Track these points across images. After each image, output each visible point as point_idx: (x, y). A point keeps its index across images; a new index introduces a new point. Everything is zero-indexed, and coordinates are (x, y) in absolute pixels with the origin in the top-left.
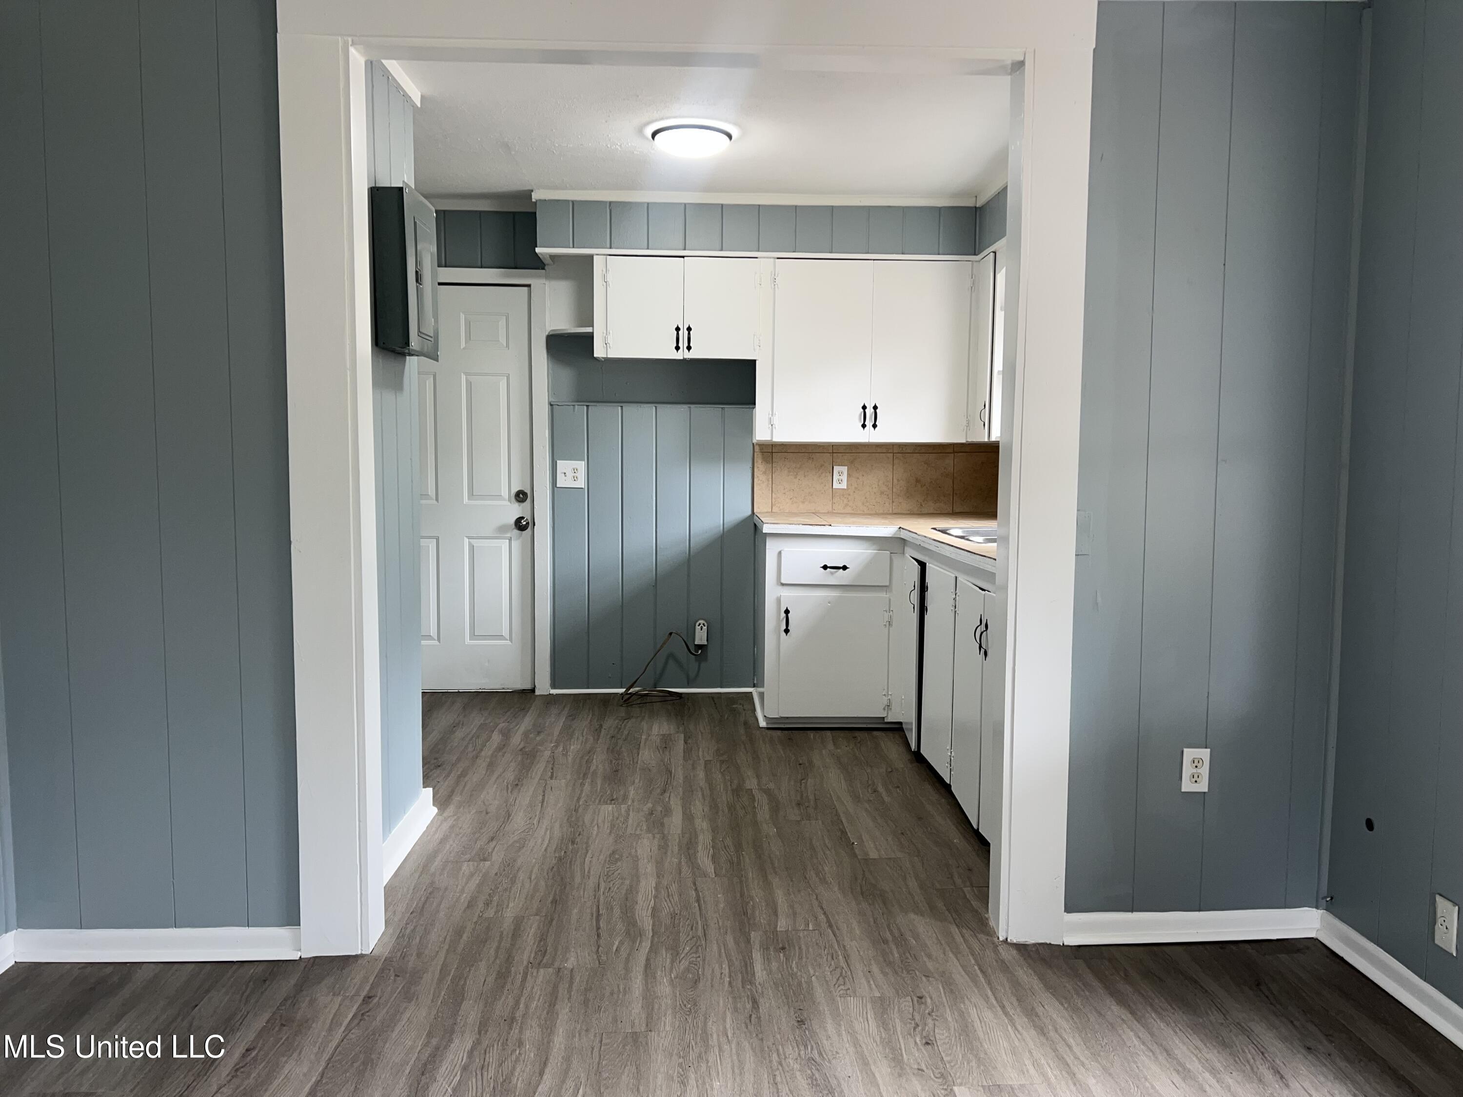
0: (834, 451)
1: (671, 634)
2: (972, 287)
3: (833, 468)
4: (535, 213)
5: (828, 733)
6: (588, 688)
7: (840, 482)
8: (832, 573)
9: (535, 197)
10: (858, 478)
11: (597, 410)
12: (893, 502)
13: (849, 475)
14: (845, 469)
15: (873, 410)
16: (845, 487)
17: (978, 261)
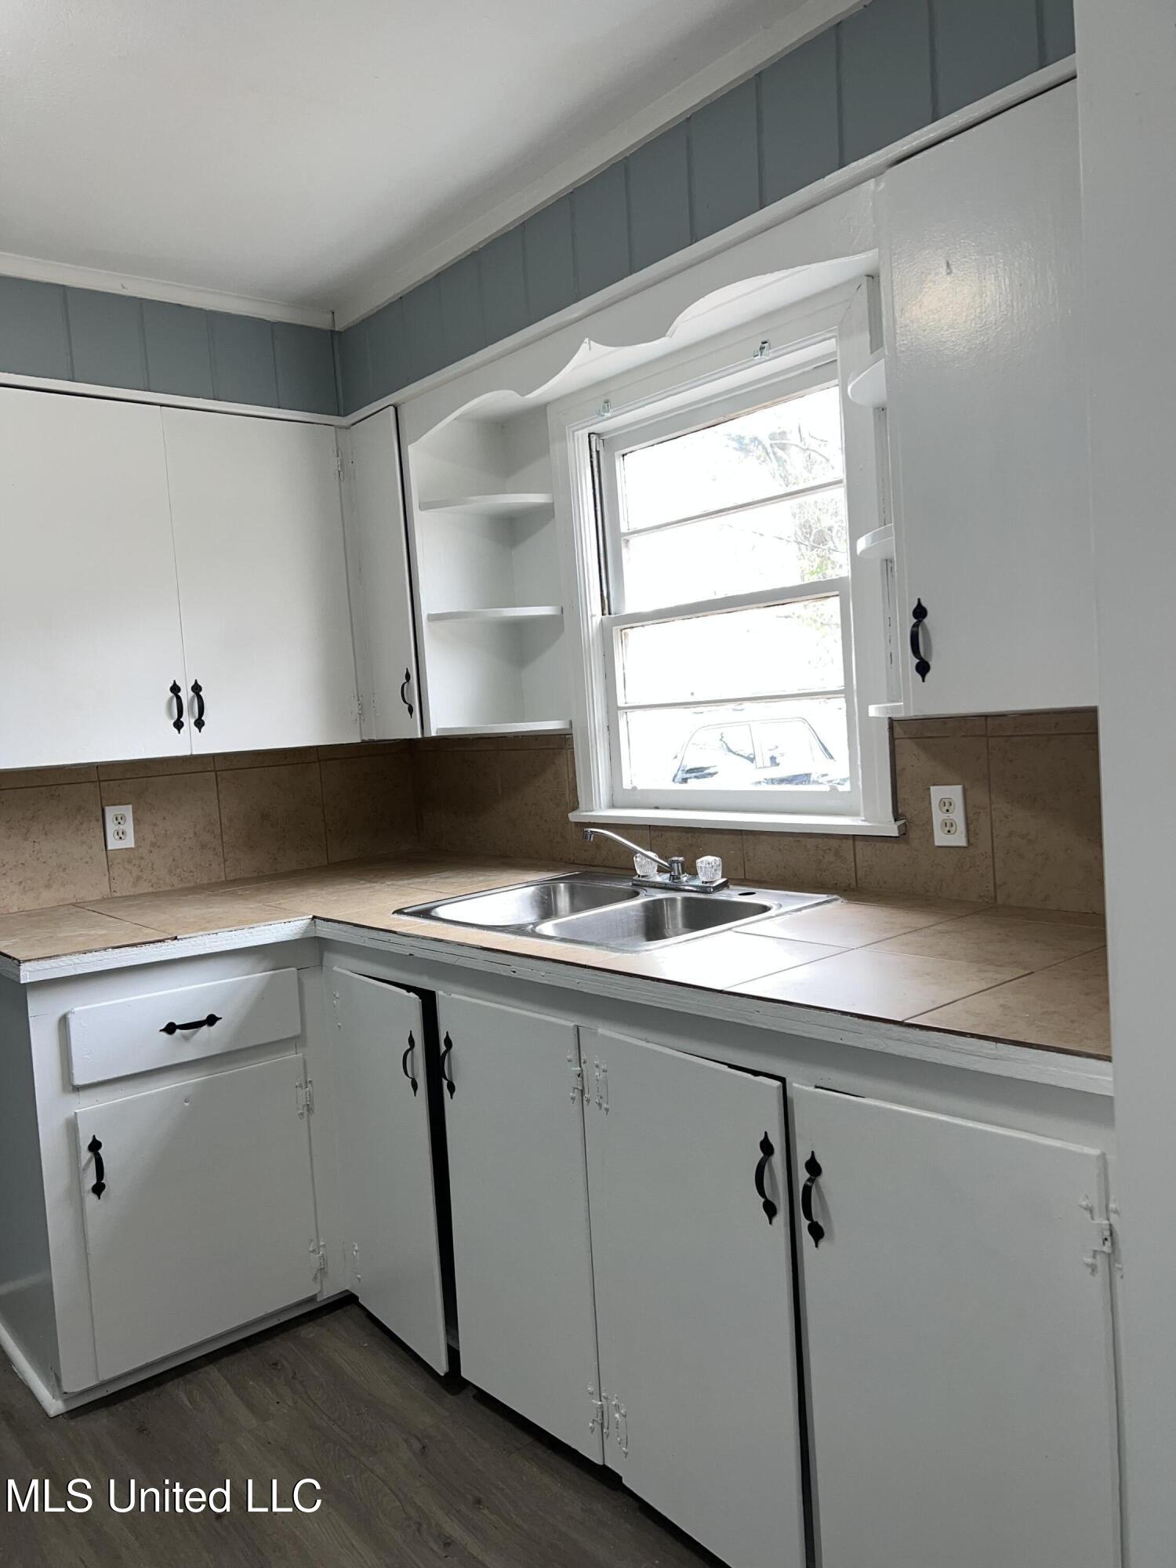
0: (101, 779)
2: (340, 472)
3: (103, 810)
7: (121, 835)
8: (186, 1038)
10: (155, 825)
12: (225, 860)
13: (137, 821)
14: (127, 811)
15: (191, 694)
16: (132, 845)
17: (347, 428)
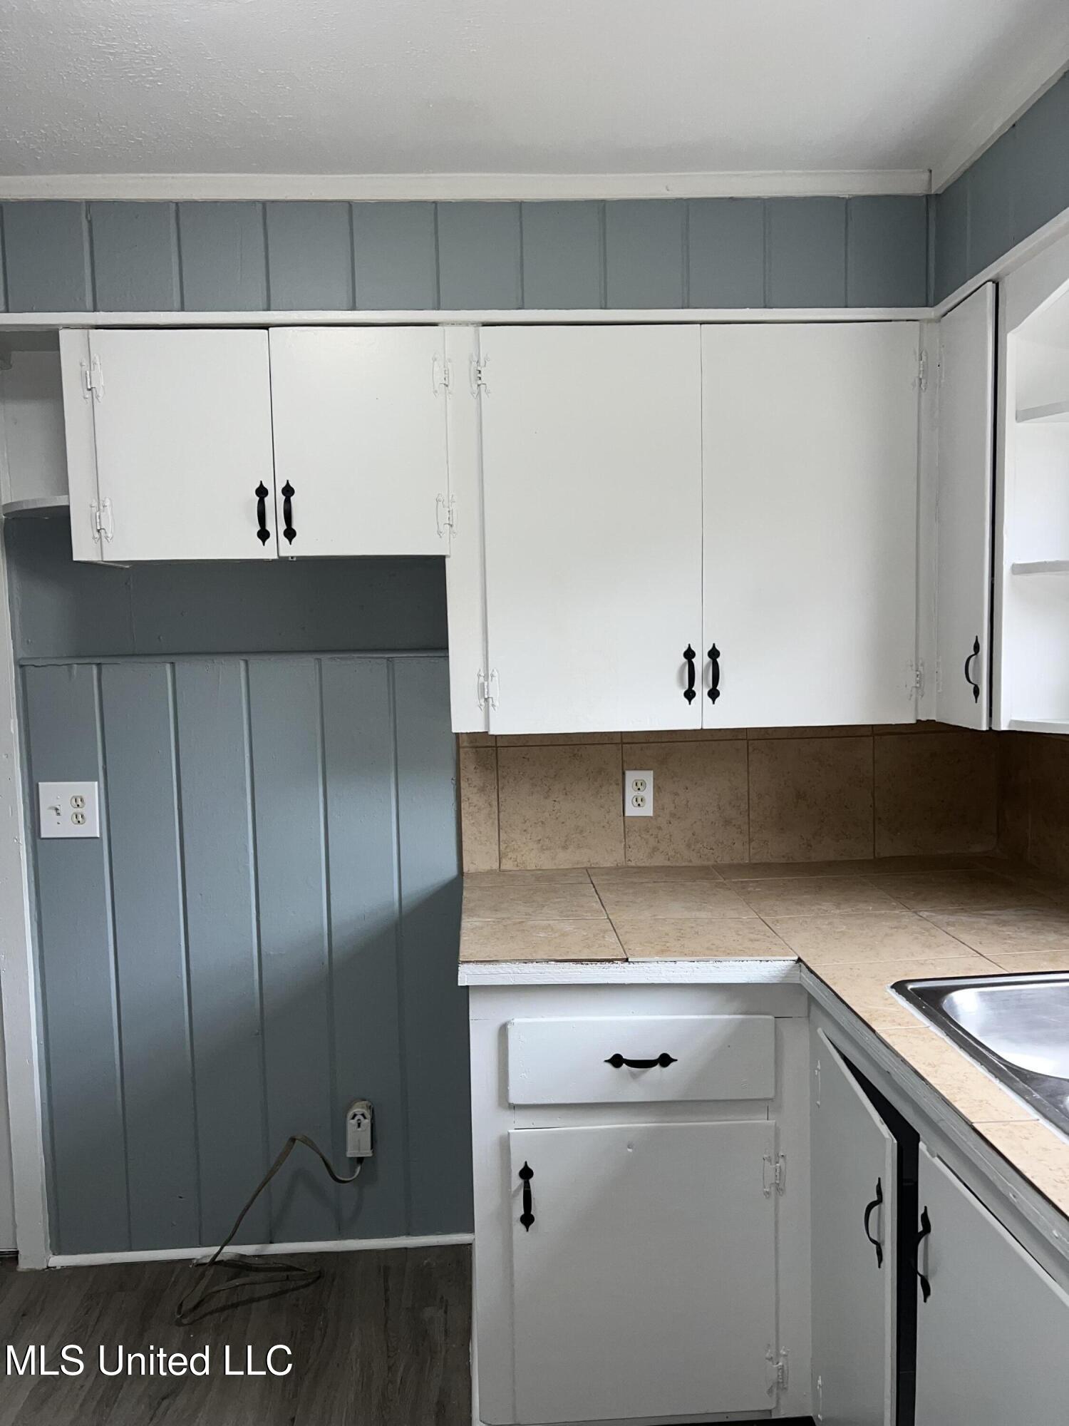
0: (624, 741)
1: (293, 1140)
2: (921, 379)
3: (624, 774)
6: (130, 1249)
7: (639, 802)
8: (633, 1075)
10: (676, 794)
11: (123, 674)
12: (750, 841)
13: (658, 789)
14: (648, 777)
15: (707, 659)
16: (651, 814)
17: (937, 321)
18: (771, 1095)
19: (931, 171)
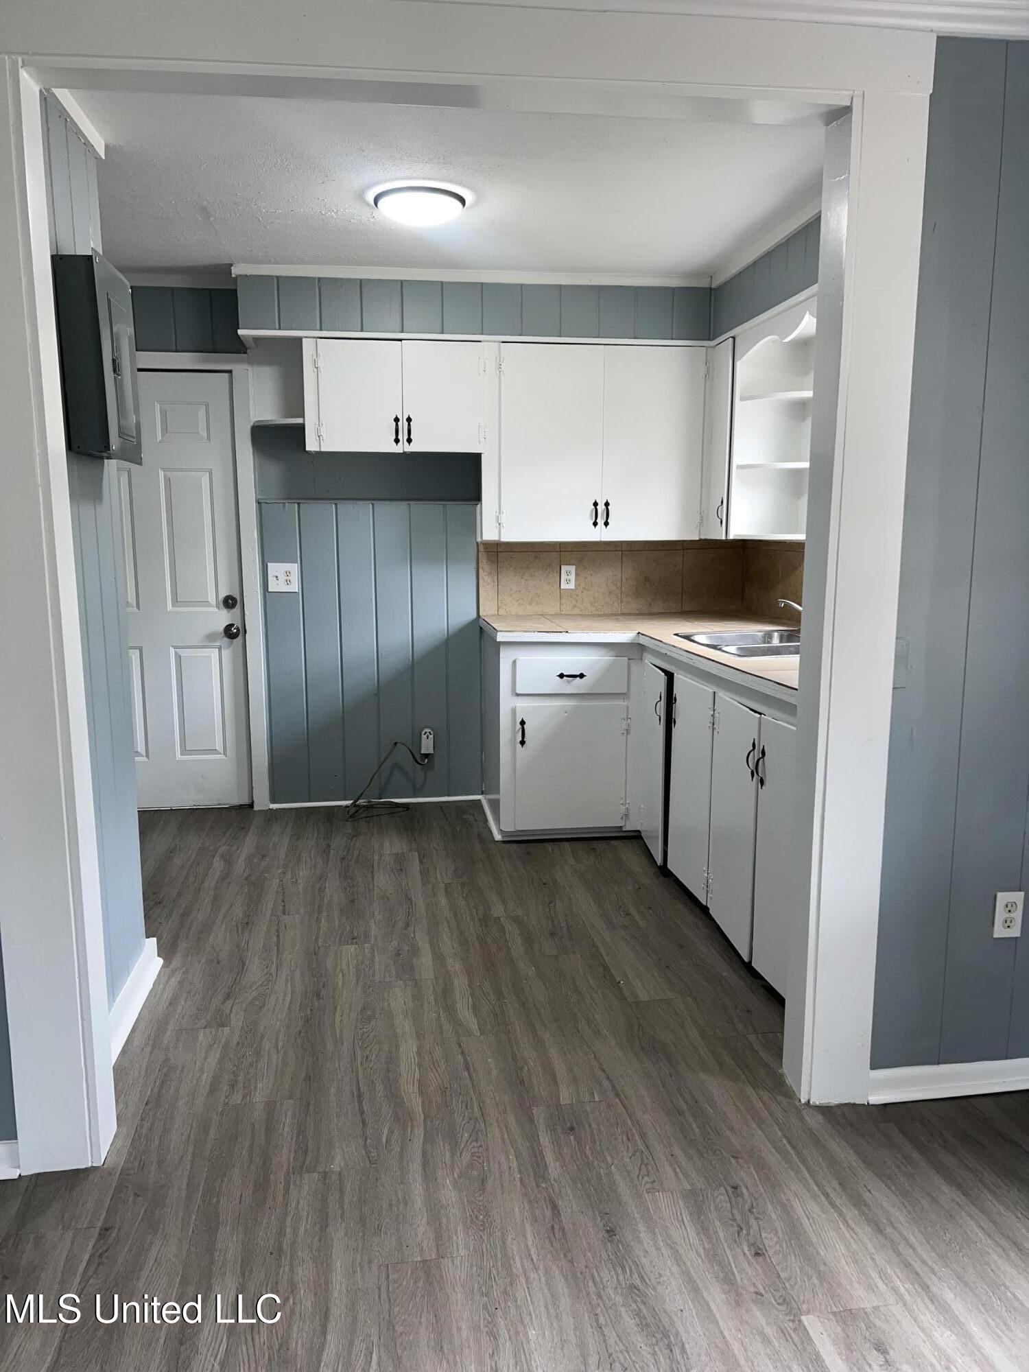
0: (561, 549)
1: (396, 743)
2: (706, 375)
3: (560, 567)
4: (236, 290)
5: (566, 845)
6: (310, 801)
7: (568, 581)
8: (568, 682)
9: (235, 271)
10: (586, 578)
11: (310, 509)
12: (621, 602)
13: (577, 575)
15: (604, 507)
16: (573, 587)
17: (714, 347)
18: (625, 691)
19: (711, 277)
